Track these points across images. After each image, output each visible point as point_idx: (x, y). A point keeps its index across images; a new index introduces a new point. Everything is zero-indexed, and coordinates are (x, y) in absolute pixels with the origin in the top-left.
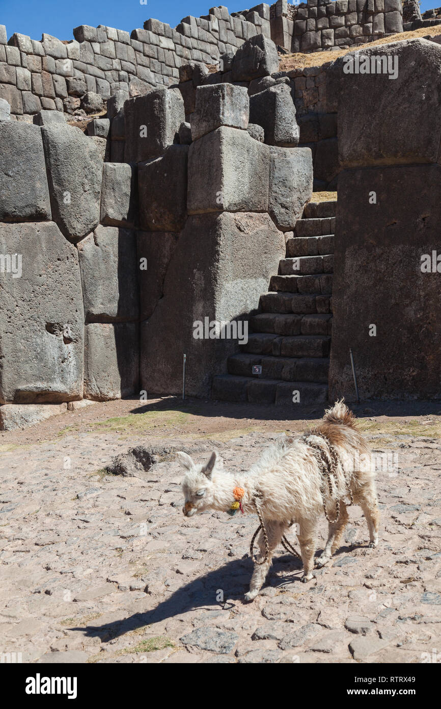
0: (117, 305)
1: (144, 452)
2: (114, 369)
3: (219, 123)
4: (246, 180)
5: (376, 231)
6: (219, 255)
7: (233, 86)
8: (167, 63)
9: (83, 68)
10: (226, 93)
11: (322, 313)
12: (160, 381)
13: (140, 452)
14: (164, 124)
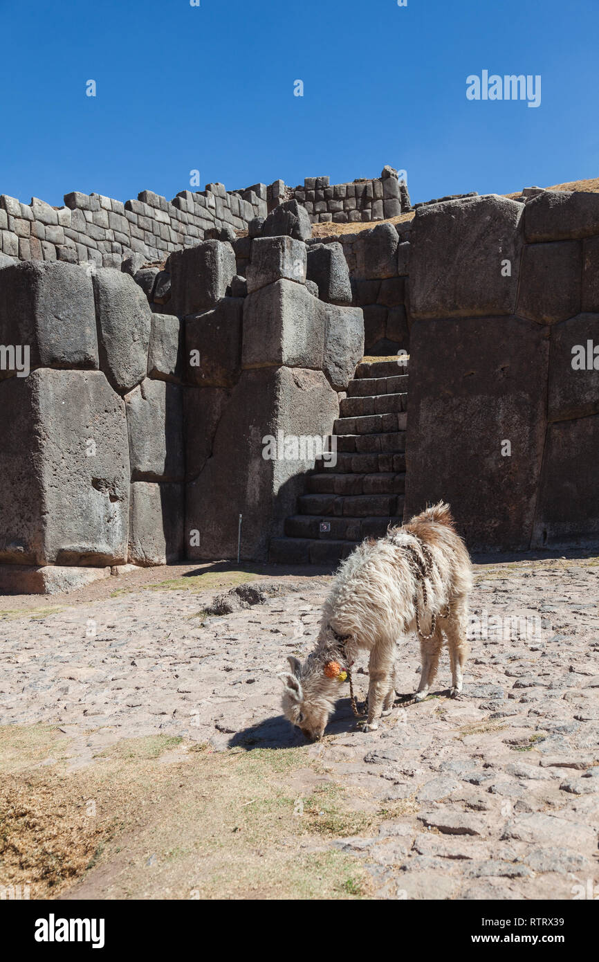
0: (163, 463)
1: (250, 590)
2: (159, 532)
3: (278, 275)
4: (304, 335)
5: (453, 382)
6: (278, 410)
7: (293, 239)
8: (162, 236)
9: (74, 236)
10: (286, 246)
11: (384, 472)
12: (209, 545)
13: (245, 591)
14: (217, 276)
